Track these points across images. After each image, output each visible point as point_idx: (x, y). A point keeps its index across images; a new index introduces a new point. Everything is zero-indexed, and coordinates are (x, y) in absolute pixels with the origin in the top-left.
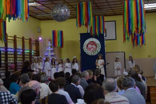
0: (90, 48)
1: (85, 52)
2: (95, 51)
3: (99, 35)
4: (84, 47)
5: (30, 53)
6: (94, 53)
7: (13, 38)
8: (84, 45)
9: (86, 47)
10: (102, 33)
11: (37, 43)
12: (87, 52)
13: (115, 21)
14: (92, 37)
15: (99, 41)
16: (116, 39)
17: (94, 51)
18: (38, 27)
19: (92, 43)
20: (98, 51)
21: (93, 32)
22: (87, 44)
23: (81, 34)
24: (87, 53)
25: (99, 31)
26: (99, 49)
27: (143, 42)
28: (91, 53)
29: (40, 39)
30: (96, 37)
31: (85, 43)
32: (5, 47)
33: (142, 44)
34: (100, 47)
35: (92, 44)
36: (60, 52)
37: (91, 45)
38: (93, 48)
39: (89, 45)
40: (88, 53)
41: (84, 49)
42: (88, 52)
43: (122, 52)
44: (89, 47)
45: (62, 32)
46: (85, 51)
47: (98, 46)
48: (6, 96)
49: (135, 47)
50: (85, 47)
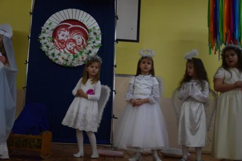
1: (44, 52)
2: (81, 53)
4: (43, 35)
6: (75, 56)
8: (44, 28)
9: (51, 36)
12: (50, 52)
15: (98, 21)
16: (138, 41)
17: (76, 51)
19: (72, 26)
20: (90, 52)
22: (54, 25)
24: (50, 57)
26: (93, 48)
28: (66, 57)
31: (48, 22)
34: (97, 39)
35: (71, 30)
37: (67, 33)
38: (74, 41)
39: (62, 32)
40: (53, 55)
41: (42, 42)
42: (57, 52)
44: (61, 37)
46: (44, 48)
47: (91, 35)
50: (45, 37)
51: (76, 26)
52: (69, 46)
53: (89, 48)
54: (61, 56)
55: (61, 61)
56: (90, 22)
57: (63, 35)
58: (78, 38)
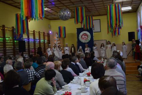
0: (83, 38)
3: (90, 29)
4: (79, 37)
5: (44, 42)
6: (86, 41)
7: (33, 32)
8: (80, 36)
10: (91, 27)
11: (49, 35)
13: (100, 20)
14: (85, 30)
15: (90, 33)
16: (100, 32)
18: (49, 25)
21: (85, 27)
22: (81, 35)
23: (77, 29)
25: (90, 26)
26: (89, 39)
27: (118, 33)
28: (84, 41)
29: (50, 32)
30: (87, 30)
32: (28, 38)
33: (118, 35)
35: (85, 35)
36: (64, 41)
37: (84, 36)
43: (105, 40)
45: (65, 28)
46: (80, 40)
47: (89, 36)
48: (32, 73)
49: (113, 37)
51: (85, 34)
52: (85, 39)
53: (88, 39)
54: (83, 41)
55: (84, 42)
56: (88, 33)
57: (83, 37)
58: (86, 37)
